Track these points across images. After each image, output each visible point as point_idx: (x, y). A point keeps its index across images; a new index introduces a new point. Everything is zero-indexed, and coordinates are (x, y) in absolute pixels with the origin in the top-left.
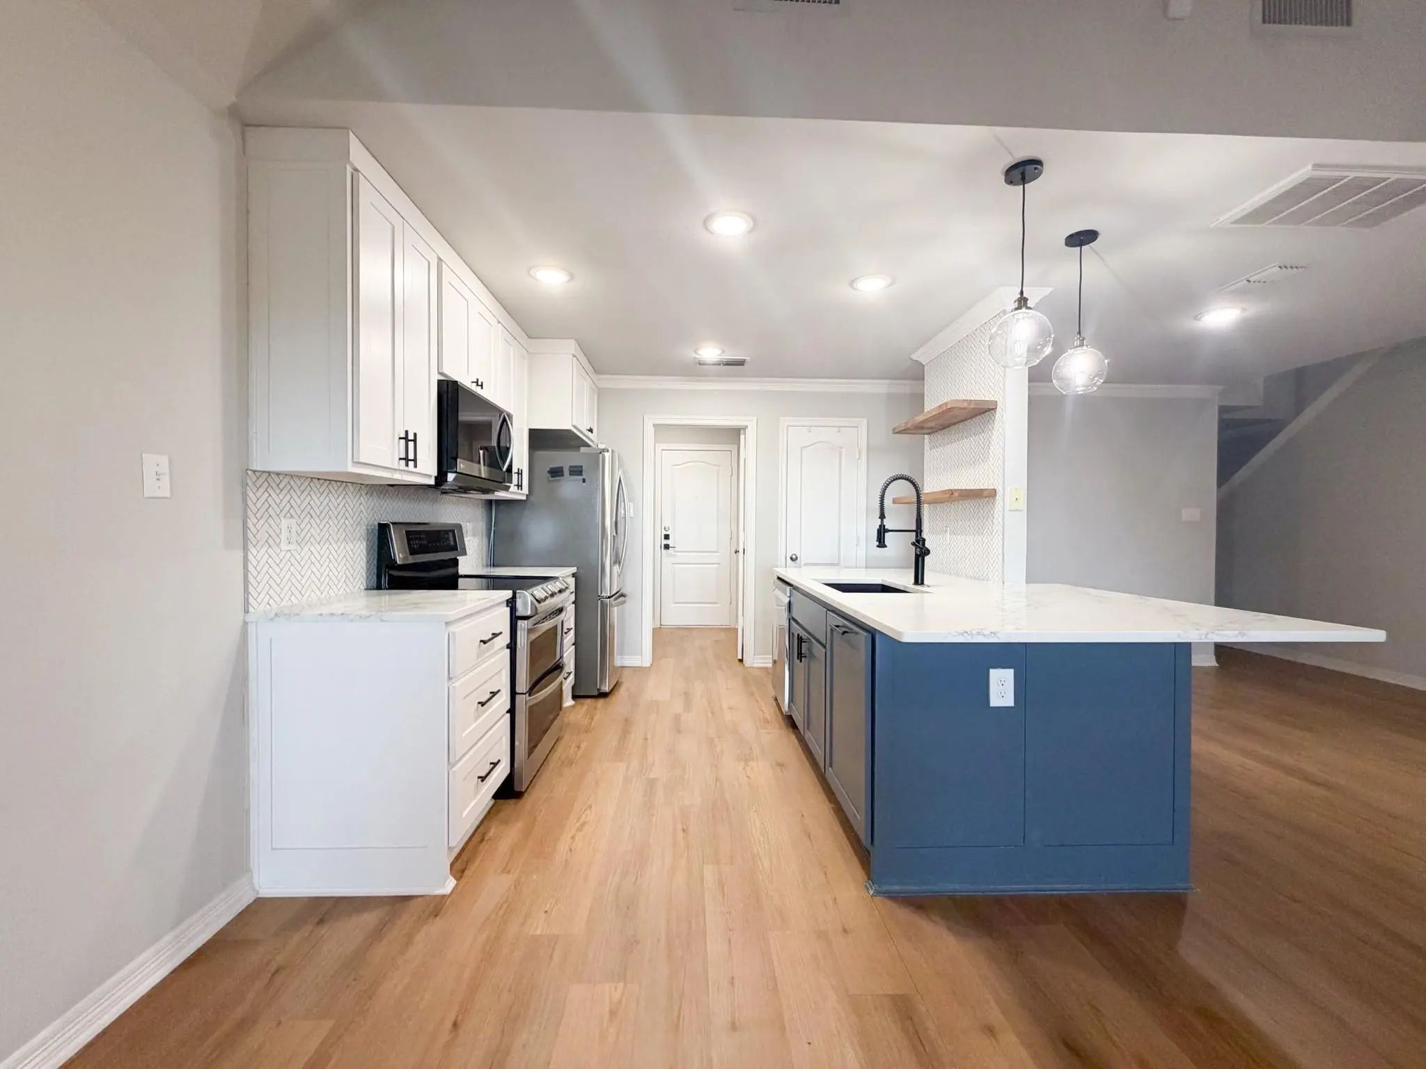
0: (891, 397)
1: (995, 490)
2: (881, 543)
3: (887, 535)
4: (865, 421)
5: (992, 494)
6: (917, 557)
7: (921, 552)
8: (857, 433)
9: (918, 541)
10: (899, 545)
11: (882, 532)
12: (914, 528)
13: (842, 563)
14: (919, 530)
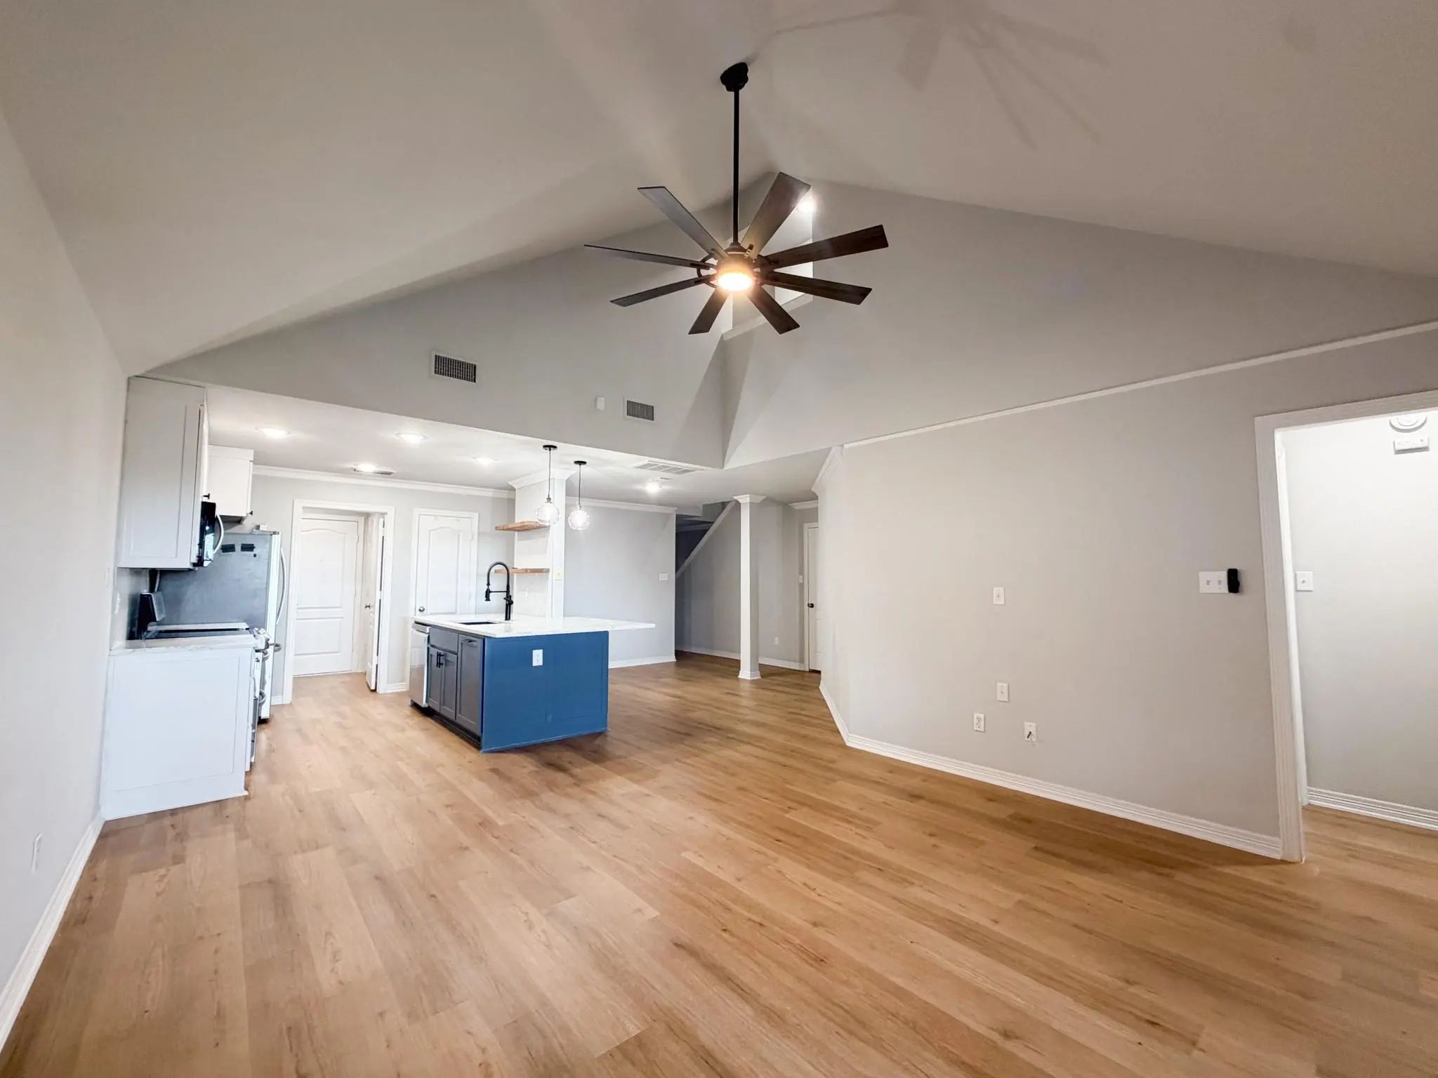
0: (495, 500)
1: (549, 569)
2: (488, 599)
3: (491, 594)
4: (477, 515)
5: (547, 571)
6: (507, 605)
7: (509, 602)
8: (471, 522)
9: (507, 597)
10: (498, 600)
11: (488, 593)
12: (505, 590)
13: (458, 612)
14: (508, 591)
